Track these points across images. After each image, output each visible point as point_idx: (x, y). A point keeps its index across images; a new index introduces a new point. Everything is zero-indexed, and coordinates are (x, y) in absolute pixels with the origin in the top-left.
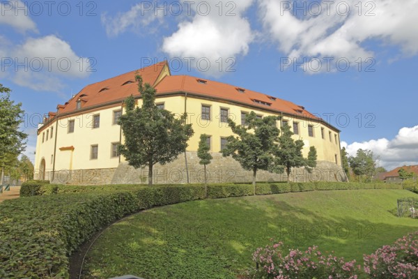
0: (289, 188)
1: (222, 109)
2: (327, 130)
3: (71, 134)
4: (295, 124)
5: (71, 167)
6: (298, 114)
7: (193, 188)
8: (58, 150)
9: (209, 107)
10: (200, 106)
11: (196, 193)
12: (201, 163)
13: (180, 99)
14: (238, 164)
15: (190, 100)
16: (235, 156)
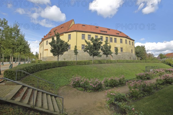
0: (106, 62)
1: (89, 35)
2: (128, 40)
3: (47, 45)
4: (115, 39)
5: (47, 55)
6: (118, 35)
7: (72, 62)
8: (44, 50)
9: (84, 35)
10: (81, 35)
11: (73, 63)
12: (75, 54)
13: (75, 33)
14: (88, 54)
15: (78, 33)
16: (88, 52)
